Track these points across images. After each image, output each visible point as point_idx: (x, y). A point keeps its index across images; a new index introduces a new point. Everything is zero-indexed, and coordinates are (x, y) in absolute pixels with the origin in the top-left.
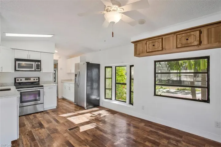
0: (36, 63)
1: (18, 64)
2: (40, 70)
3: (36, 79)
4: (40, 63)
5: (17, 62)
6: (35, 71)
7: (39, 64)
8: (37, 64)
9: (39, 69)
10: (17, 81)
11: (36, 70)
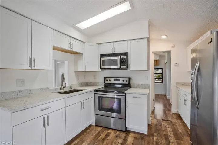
0: (122, 57)
1: (103, 60)
2: (126, 67)
3: (125, 79)
4: (125, 57)
5: (102, 59)
6: (120, 68)
7: (125, 59)
8: (122, 59)
9: (125, 65)
10: (106, 82)
11: (122, 67)
